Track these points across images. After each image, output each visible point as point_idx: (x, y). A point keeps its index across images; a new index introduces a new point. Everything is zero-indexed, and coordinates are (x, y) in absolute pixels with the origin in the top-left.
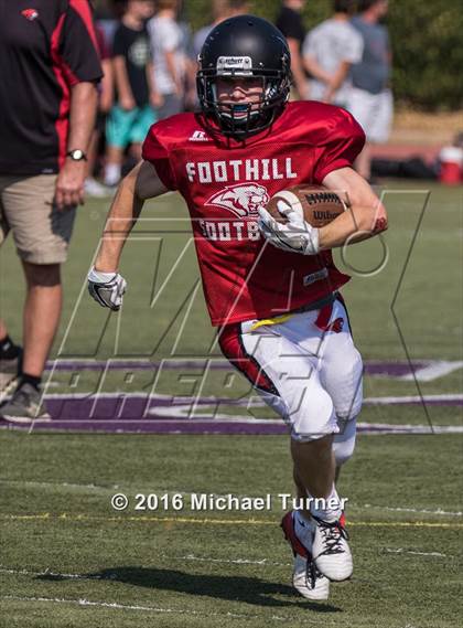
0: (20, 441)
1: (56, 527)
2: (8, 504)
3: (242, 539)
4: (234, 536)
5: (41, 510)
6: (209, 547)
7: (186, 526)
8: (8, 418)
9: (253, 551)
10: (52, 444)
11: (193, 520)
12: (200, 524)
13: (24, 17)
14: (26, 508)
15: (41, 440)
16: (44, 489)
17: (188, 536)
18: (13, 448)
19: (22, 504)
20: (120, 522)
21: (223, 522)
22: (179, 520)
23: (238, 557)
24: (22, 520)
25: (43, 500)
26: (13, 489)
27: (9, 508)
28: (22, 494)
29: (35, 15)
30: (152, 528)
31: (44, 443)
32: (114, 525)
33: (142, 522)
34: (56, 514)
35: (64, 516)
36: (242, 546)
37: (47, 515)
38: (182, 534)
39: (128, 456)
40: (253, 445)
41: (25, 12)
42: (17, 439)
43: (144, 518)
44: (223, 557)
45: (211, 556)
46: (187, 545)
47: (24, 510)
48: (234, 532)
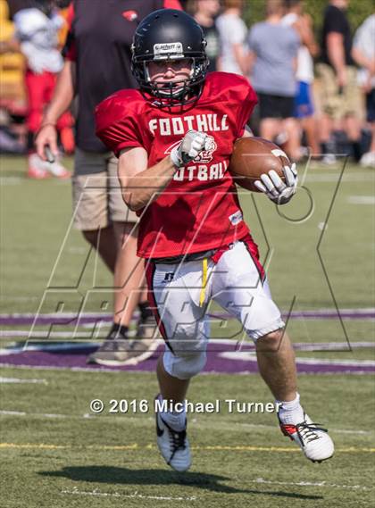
0: (112, 382)
1: (143, 456)
2: (101, 436)
3: (303, 464)
4: (297, 461)
5: (130, 442)
6: (276, 471)
7: (255, 454)
8: (99, 361)
9: (313, 475)
10: (138, 384)
11: (261, 449)
12: (267, 452)
13: (125, 18)
14: (117, 440)
15: (129, 381)
16: (132, 423)
17: (257, 462)
18: (105, 388)
19: (114, 436)
20: (199, 451)
21: (287, 450)
22: (249, 448)
23: (301, 480)
24: (114, 450)
25: (131, 432)
26: (105, 424)
27: (102, 440)
28: (113, 427)
29: (134, 16)
30: (226, 455)
31: (132, 383)
32: (193, 453)
33: (217, 450)
34: (143, 444)
35: (150, 447)
36: (304, 471)
37: (135, 446)
38: (252, 461)
39: (204, 394)
40: (312, 383)
41: (125, 14)
42: (108, 380)
43: (219, 447)
44: (287, 480)
45: (278, 479)
46: (256, 470)
47: (116, 441)
48: (297, 458)
